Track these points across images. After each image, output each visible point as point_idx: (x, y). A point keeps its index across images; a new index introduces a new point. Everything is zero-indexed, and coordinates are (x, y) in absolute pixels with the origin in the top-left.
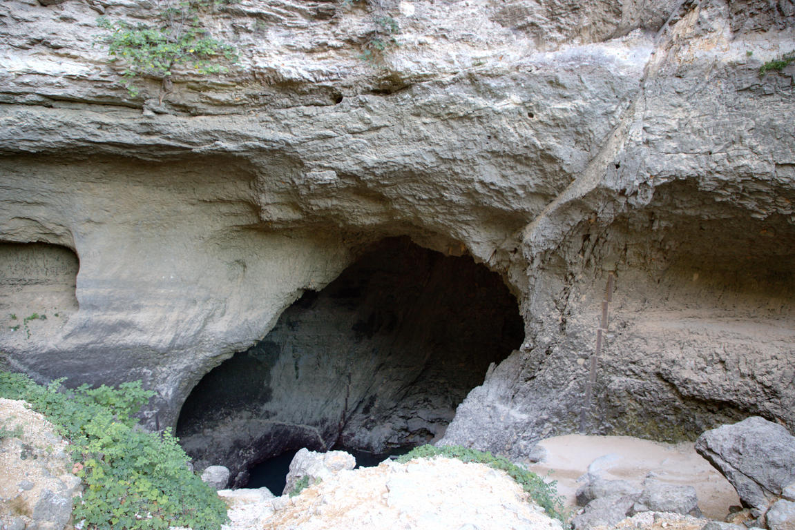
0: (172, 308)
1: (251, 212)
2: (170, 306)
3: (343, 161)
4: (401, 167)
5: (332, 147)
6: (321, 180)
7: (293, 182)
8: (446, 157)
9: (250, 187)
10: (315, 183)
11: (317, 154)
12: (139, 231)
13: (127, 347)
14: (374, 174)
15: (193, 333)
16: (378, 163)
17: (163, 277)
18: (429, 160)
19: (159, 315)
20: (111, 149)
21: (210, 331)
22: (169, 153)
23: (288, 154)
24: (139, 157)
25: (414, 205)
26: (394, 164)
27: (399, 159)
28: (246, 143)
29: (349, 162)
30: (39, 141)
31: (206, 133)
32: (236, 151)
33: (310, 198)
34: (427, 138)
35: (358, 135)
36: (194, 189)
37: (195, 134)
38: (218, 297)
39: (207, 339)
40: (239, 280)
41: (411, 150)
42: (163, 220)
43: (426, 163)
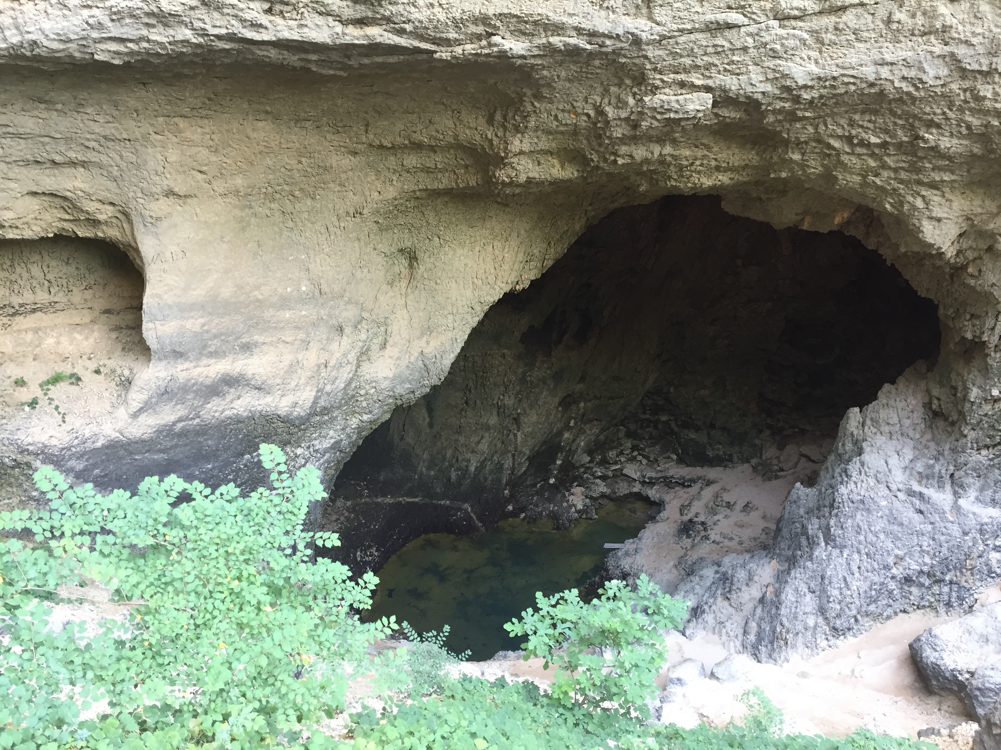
0: (306, 344)
1: (466, 167)
2: (303, 341)
3: (738, 74)
4: (864, 85)
5: (727, 45)
6: (676, 112)
7: (600, 112)
8: (976, 67)
9: (490, 121)
10: (659, 117)
11: (687, 61)
12: (251, 207)
13: (238, 420)
14: (797, 99)
15: (342, 385)
16: (820, 78)
17: (289, 290)
18: (932, 73)
19: (288, 358)
20: (273, 53)
21: (368, 377)
22: (380, 59)
23: (623, 60)
24: (314, 69)
25: (838, 155)
26: (852, 80)
27: (869, 72)
28: (551, 39)
29: (753, 76)
30: (142, 39)
31: (484, 20)
32: (523, 57)
33: (625, 144)
34: (946, 29)
35: (793, 23)
36: (367, 125)
37: (457, 24)
38: (374, 316)
39: (362, 392)
40: (404, 284)
41: (901, 53)
42: (295, 184)
43: (925, 78)
